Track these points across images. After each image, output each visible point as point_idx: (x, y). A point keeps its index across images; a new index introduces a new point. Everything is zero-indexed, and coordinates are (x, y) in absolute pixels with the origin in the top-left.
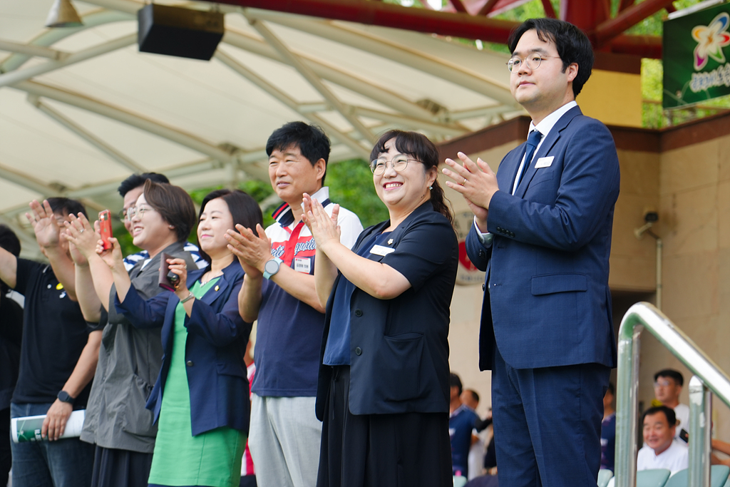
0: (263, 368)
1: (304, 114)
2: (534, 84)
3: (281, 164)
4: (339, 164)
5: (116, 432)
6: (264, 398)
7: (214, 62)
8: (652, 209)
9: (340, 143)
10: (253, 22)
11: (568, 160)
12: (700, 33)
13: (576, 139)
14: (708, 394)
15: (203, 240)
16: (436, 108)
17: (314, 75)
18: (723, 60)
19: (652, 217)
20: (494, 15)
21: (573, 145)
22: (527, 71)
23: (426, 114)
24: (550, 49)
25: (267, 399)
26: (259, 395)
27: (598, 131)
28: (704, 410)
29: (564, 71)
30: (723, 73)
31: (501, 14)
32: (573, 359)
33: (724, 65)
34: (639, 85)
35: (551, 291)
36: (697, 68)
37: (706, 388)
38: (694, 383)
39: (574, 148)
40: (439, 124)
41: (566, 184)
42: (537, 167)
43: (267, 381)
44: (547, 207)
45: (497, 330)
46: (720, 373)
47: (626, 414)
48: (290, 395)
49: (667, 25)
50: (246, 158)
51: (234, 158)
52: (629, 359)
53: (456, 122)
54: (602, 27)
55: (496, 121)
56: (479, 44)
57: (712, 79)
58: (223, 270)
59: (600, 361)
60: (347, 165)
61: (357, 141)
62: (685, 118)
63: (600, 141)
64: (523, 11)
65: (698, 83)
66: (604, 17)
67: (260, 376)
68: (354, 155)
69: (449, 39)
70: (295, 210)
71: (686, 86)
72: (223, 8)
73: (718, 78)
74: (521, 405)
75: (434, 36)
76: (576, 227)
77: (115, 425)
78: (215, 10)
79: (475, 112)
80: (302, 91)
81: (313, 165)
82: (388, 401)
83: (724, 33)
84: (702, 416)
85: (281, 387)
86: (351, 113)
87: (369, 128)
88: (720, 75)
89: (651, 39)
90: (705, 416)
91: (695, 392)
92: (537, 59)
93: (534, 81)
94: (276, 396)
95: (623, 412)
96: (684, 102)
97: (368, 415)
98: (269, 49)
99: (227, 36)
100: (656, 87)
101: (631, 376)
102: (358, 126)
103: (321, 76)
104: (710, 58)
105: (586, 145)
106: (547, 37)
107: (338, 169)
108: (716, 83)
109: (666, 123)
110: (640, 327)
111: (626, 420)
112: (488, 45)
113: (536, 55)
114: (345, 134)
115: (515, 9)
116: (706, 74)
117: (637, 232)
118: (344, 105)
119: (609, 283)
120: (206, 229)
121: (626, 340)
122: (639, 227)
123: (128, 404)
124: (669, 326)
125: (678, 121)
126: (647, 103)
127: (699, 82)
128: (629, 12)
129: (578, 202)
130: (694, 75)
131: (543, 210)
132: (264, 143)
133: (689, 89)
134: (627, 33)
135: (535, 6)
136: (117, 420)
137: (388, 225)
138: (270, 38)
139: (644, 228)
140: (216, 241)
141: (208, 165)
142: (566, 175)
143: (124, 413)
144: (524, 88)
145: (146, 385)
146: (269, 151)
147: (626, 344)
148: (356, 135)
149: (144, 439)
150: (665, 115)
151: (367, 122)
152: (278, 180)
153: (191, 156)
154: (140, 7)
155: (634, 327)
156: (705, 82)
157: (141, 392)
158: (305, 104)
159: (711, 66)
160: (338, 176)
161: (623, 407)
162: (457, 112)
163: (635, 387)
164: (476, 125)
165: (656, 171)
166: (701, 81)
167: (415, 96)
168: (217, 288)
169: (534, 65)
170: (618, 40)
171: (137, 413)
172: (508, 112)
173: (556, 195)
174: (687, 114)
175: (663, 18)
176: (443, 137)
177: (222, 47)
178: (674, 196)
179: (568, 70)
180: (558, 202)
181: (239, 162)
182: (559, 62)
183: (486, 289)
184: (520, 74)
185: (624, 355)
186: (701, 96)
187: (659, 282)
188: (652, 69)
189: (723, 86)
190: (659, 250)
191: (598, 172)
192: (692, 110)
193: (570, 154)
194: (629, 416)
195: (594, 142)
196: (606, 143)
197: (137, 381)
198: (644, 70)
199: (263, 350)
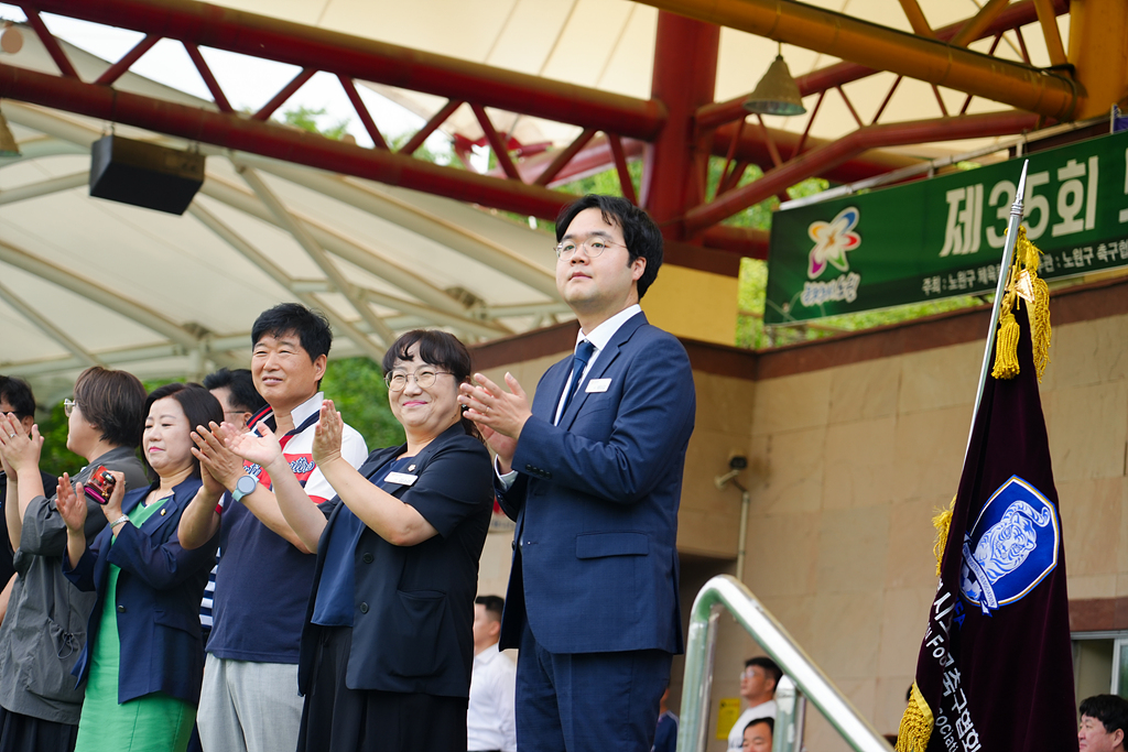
0: (225, 622)
1: (297, 294)
2: (590, 277)
3: (272, 354)
4: (339, 362)
5: (18, 692)
6: (223, 661)
7: (187, 215)
8: (740, 453)
9: (342, 335)
10: (242, 170)
11: (629, 385)
12: (819, 231)
13: (641, 359)
14: (801, 700)
15: (152, 455)
16: (470, 300)
17: (315, 244)
18: (845, 268)
19: (739, 463)
20: (555, 186)
21: (637, 366)
22: (583, 258)
23: (457, 307)
24: (615, 234)
25: (228, 663)
26: (217, 656)
27: (672, 349)
28: (794, 720)
29: (630, 265)
30: (845, 284)
31: (565, 186)
32: (627, 643)
33: (846, 274)
34: (736, 291)
35: (602, 554)
36: (812, 276)
37: (799, 692)
38: (785, 684)
39: (638, 370)
40: (472, 321)
41: (625, 416)
42: (588, 390)
43: (229, 638)
44: (599, 443)
45: (529, 601)
46: (818, 674)
47: (693, 718)
48: (259, 659)
49: (778, 217)
50: (217, 344)
51: (202, 343)
52: (703, 647)
53: (494, 320)
54: (693, 213)
55: (547, 323)
56: (532, 221)
57: (829, 292)
58: (174, 489)
59: (663, 646)
60: (348, 364)
61: (364, 335)
62: (791, 338)
63: (672, 362)
64: (594, 184)
65: (812, 296)
66: (698, 201)
67: (220, 631)
68: (359, 352)
69: (494, 212)
70: (280, 416)
71: (795, 297)
72: (204, 148)
73: (838, 291)
74: (554, 696)
75: (476, 206)
76: (635, 473)
77: (19, 681)
78: (194, 150)
79: (521, 309)
80: (299, 264)
81: (313, 361)
82: (393, 674)
83: (850, 233)
84: (791, 728)
85: (249, 648)
86: (360, 298)
87: (382, 319)
88: (841, 288)
89: (755, 233)
90: (795, 728)
91: (785, 696)
92: (598, 245)
93: (591, 273)
94: (240, 659)
95: (689, 716)
96: (791, 318)
97: (367, 691)
98: (260, 206)
99: (207, 184)
100: (756, 296)
101: (703, 670)
102: (367, 315)
103: (324, 247)
104: (829, 263)
105: (653, 368)
106: (614, 218)
107: (335, 368)
108: (835, 296)
109: (766, 343)
110: (720, 607)
111: (692, 726)
112: (544, 223)
113: (598, 240)
114: (349, 324)
115: (582, 180)
116: (822, 284)
117: (719, 481)
118: (351, 285)
119: (678, 543)
120: (155, 440)
121: (699, 622)
122: (721, 474)
123: (37, 656)
124: (757, 608)
125: (782, 341)
126: (744, 315)
127: (813, 294)
128: (729, 196)
129: (639, 441)
130: (807, 285)
131: (592, 448)
132: (249, 326)
133: (798, 302)
134: (725, 223)
135: (609, 178)
136: (20, 676)
137: (405, 449)
138: (262, 192)
139: (727, 476)
140: (170, 457)
141: (168, 350)
142: (625, 406)
143: (31, 667)
144: (578, 282)
145: (62, 632)
146: (256, 336)
147: (699, 628)
148: (363, 326)
149: (52, 703)
150: (766, 333)
151: (380, 311)
152: (265, 374)
153: (147, 336)
154: (97, 137)
155: (711, 607)
156: (820, 295)
157: (55, 641)
158: (300, 281)
159: (830, 274)
160: (336, 378)
161: (690, 708)
162: (496, 307)
163: (707, 684)
164: (521, 326)
165: (749, 405)
166: (816, 292)
167: (445, 282)
168: (163, 512)
169: (593, 252)
170: (712, 231)
171: (47, 669)
172: (563, 312)
173: (612, 429)
174: (794, 333)
175: (773, 209)
176: (477, 338)
177: (199, 198)
178: (770, 438)
179: (634, 265)
180: (613, 439)
181: (208, 348)
182: (625, 253)
183: (516, 547)
184: (574, 262)
185: (696, 642)
186: (813, 312)
187: (741, 547)
188: (754, 271)
189: (844, 301)
190: (745, 506)
191: (669, 404)
192: (801, 329)
193: (633, 376)
194: (697, 722)
195: (664, 365)
196: (681, 365)
197: (51, 627)
198: (742, 274)
199: (227, 599)
